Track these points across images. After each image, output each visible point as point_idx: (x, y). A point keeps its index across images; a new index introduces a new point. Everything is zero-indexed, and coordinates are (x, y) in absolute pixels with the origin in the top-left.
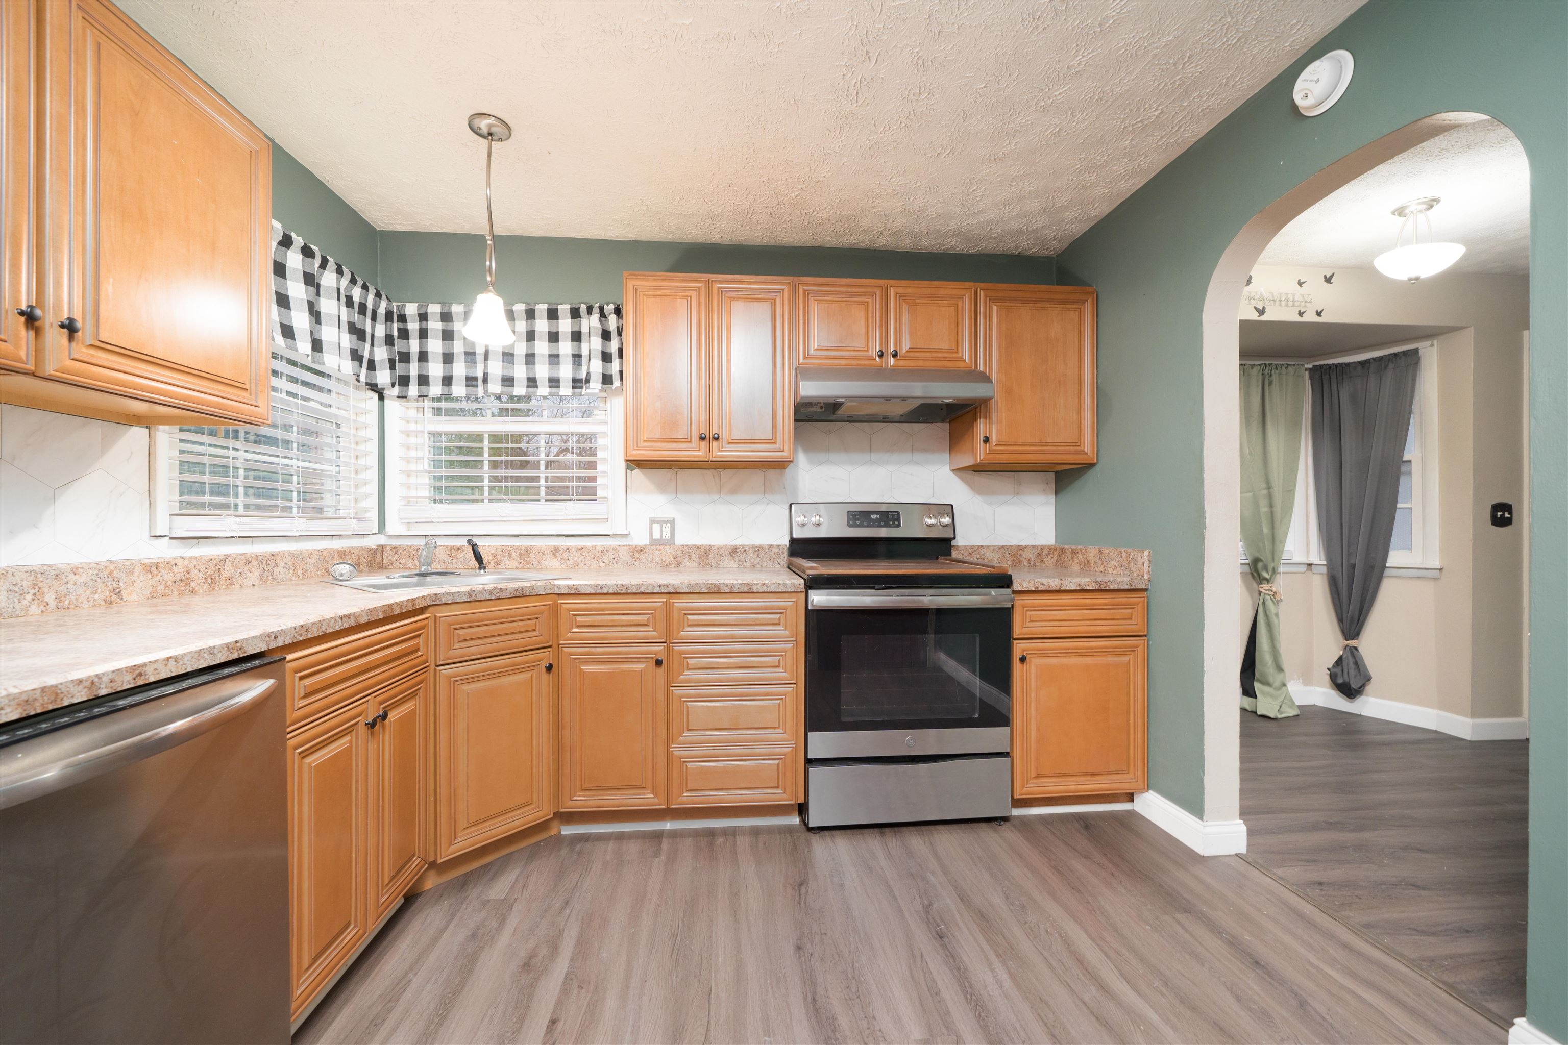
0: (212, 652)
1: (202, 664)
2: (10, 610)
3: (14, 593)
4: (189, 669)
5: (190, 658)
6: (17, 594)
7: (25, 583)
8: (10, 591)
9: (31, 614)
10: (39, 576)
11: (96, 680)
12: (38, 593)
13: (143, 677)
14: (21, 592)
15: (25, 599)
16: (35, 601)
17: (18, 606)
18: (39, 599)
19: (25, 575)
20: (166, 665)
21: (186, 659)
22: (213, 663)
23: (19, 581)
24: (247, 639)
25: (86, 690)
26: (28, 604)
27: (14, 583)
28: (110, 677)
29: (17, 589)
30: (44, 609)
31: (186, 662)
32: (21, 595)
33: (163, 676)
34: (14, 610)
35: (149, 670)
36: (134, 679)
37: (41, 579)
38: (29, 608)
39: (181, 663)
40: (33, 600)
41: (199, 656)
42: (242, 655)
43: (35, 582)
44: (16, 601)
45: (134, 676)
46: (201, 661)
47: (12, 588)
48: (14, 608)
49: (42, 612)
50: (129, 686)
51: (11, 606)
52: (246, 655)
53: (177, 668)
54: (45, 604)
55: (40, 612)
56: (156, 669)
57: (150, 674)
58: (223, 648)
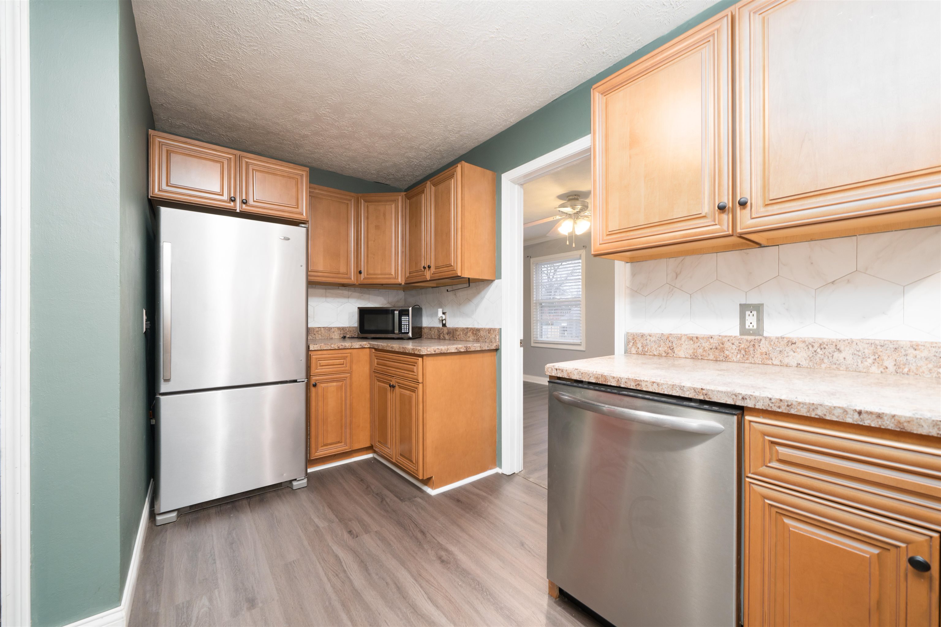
0: (682, 389)
1: (674, 393)
2: (854, 367)
3: (857, 356)
4: (666, 393)
5: (666, 387)
6: (859, 357)
7: (866, 351)
8: (855, 354)
9: (871, 372)
10: (879, 347)
11: (620, 379)
12: (877, 359)
13: (640, 387)
14: (864, 356)
15: (866, 361)
16: (875, 364)
17: (861, 365)
18: (878, 363)
19: (866, 346)
20: (652, 385)
21: (664, 387)
22: (683, 396)
23: (861, 349)
24: (712, 391)
25: (616, 382)
26: (869, 365)
27: (858, 350)
28: (625, 380)
29: (860, 354)
30: (883, 371)
31: (664, 388)
32: (863, 358)
33: (650, 390)
34: (857, 367)
35: (643, 384)
36: (636, 385)
37: (881, 350)
38: (870, 368)
39: (661, 387)
40: (874, 363)
41: (673, 388)
42: (707, 399)
43: (875, 351)
44: (860, 362)
45: (636, 384)
46: (674, 391)
47: (856, 352)
48: (857, 365)
49: (881, 372)
50: (633, 388)
51: (855, 364)
52: (711, 400)
53: (659, 389)
54: (884, 367)
55: (880, 372)
56: (646, 385)
57: (644, 386)
58: (691, 390)
